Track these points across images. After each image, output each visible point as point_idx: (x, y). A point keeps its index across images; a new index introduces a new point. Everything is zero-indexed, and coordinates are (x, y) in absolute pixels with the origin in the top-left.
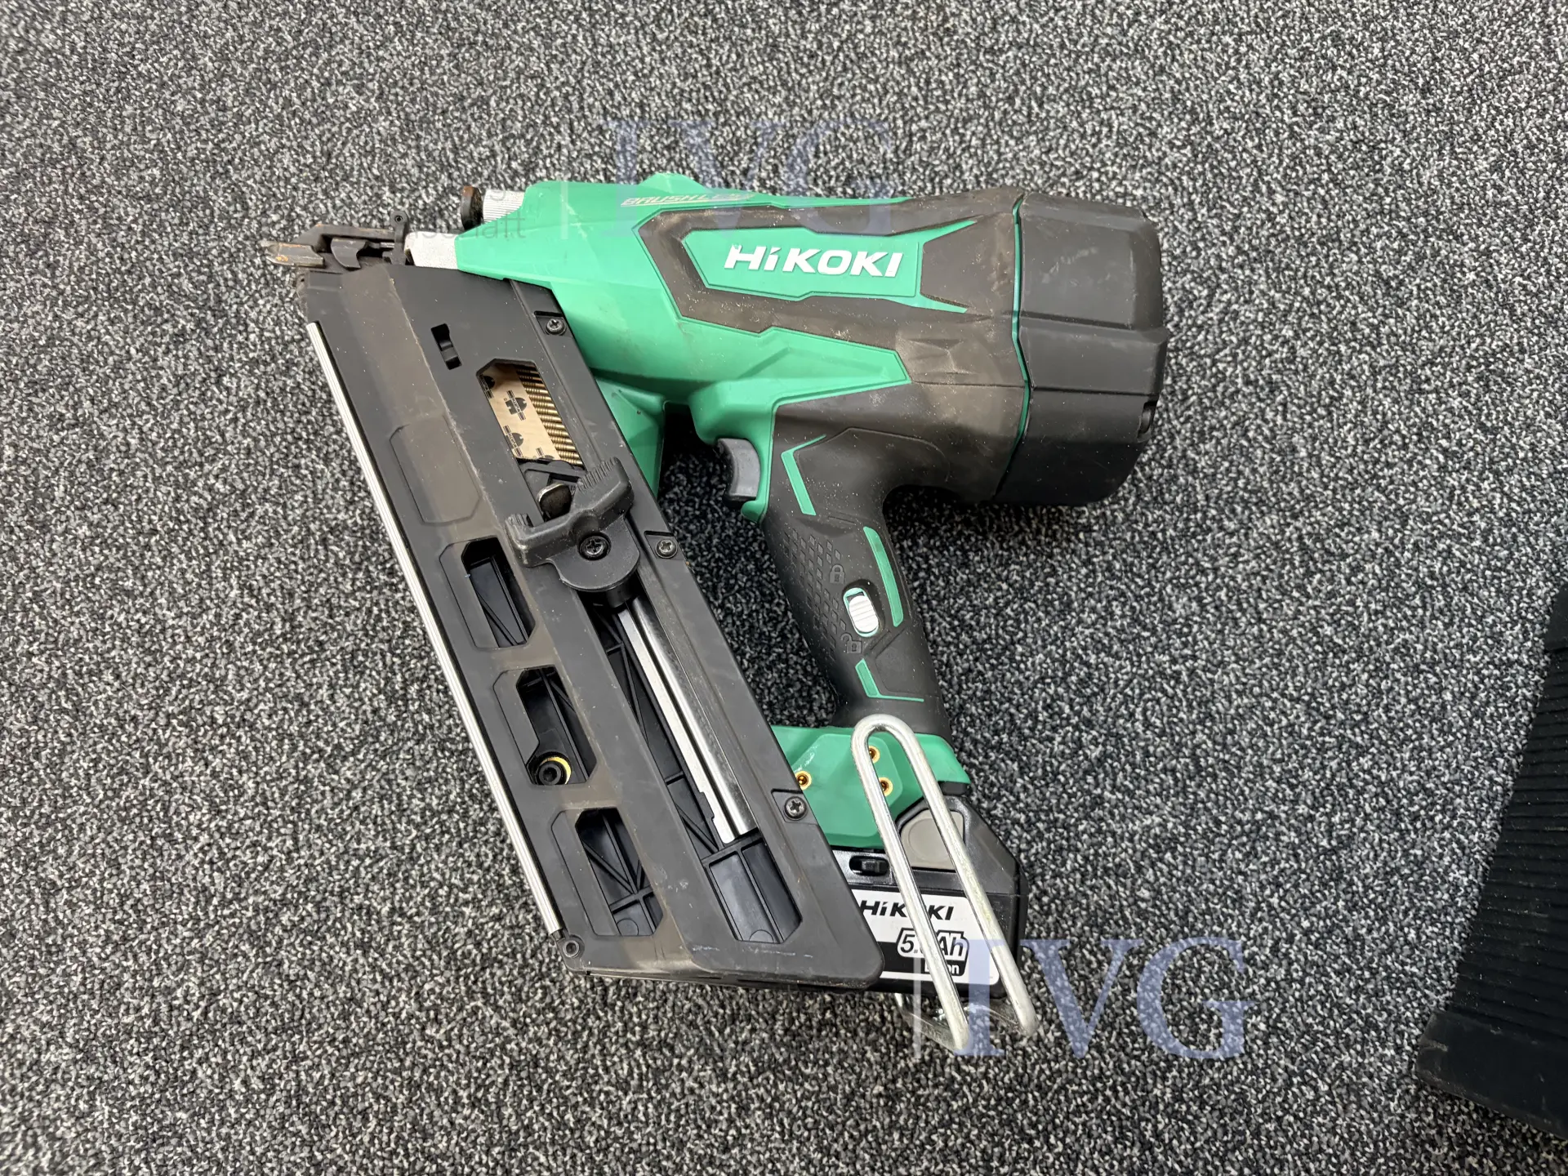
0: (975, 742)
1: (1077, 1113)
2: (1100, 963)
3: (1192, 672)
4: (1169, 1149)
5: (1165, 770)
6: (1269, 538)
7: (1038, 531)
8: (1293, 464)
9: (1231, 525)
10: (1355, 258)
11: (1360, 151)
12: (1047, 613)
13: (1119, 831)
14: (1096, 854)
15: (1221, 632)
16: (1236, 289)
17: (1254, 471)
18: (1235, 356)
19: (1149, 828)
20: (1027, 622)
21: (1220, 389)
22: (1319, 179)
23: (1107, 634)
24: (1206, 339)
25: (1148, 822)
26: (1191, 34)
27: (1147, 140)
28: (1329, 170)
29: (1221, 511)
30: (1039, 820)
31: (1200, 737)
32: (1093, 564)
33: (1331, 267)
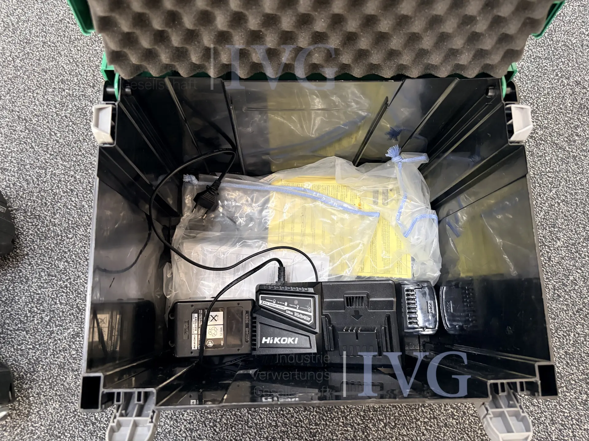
0: (11, 331)
1: (71, 424)
2: (66, 378)
3: (70, 283)
4: (100, 422)
5: (70, 314)
6: (83, 235)
7: (13, 261)
8: (84, 211)
9: (70, 236)
10: (86, 144)
11: (79, 112)
12: (22, 284)
13: (61, 338)
14: (56, 348)
15: (76, 268)
16: (53, 167)
17: (73, 217)
18: (58, 186)
19: (70, 333)
20: (16, 289)
21: (56, 198)
22: (69, 125)
23: (42, 283)
24: (48, 185)
25: (69, 332)
26: (19, 97)
27: (14, 133)
28: (71, 121)
29: (66, 233)
30: (36, 345)
31: (78, 300)
32: (32, 264)
33: (80, 149)
